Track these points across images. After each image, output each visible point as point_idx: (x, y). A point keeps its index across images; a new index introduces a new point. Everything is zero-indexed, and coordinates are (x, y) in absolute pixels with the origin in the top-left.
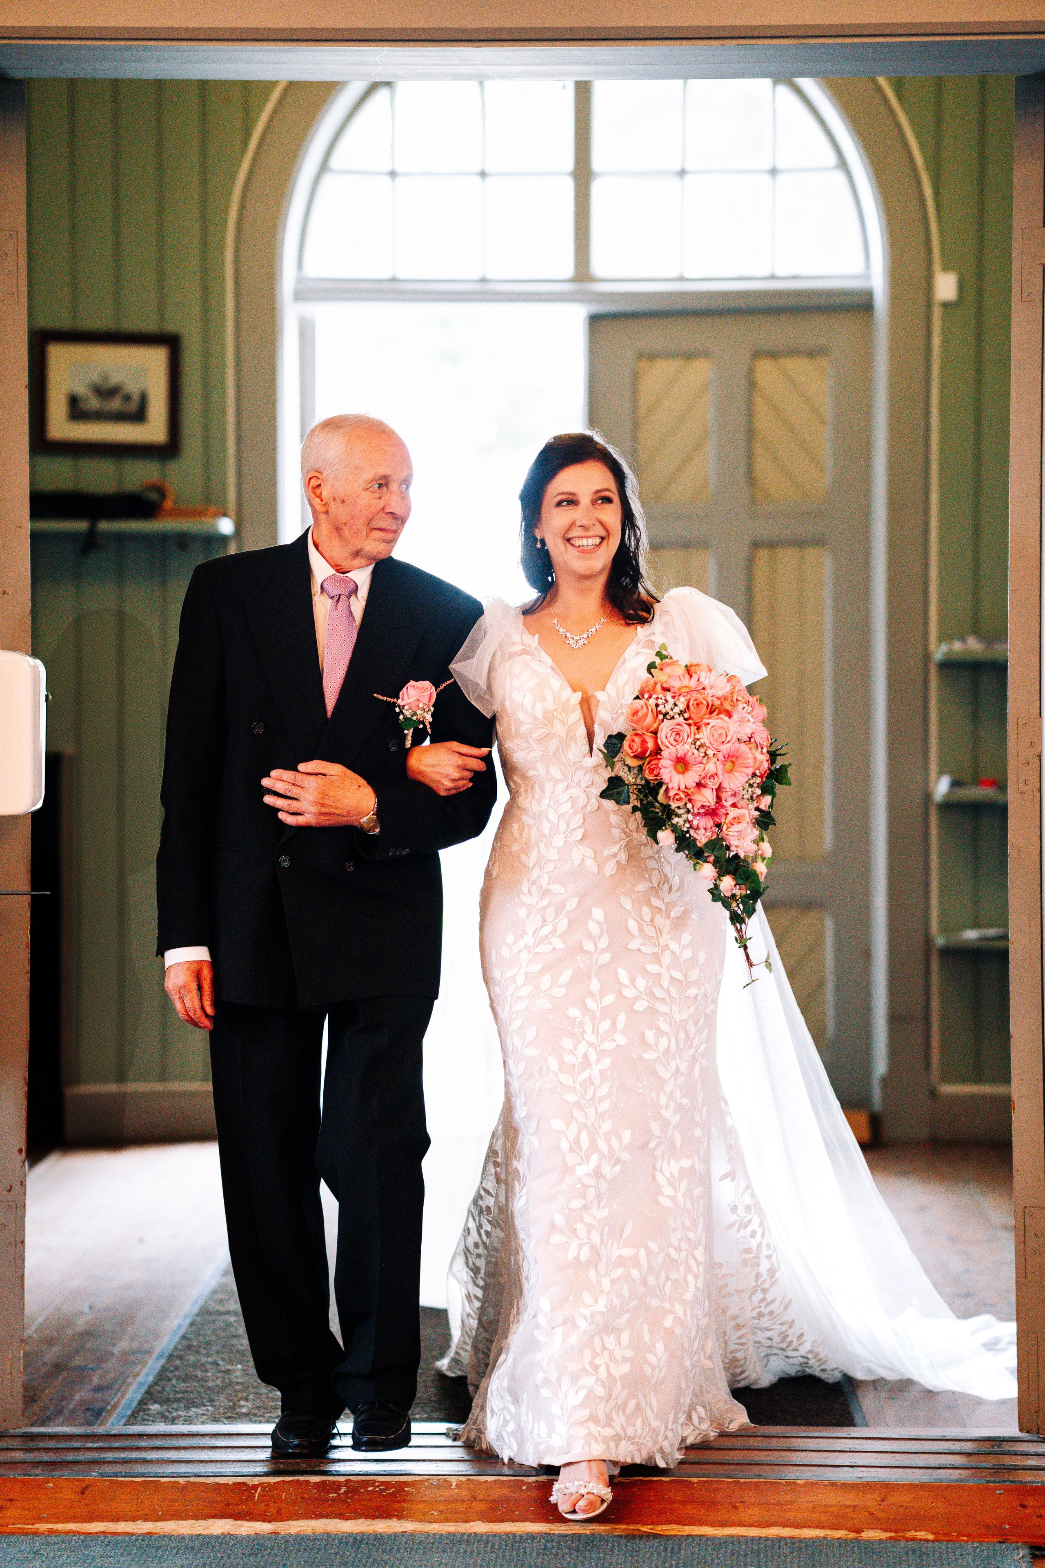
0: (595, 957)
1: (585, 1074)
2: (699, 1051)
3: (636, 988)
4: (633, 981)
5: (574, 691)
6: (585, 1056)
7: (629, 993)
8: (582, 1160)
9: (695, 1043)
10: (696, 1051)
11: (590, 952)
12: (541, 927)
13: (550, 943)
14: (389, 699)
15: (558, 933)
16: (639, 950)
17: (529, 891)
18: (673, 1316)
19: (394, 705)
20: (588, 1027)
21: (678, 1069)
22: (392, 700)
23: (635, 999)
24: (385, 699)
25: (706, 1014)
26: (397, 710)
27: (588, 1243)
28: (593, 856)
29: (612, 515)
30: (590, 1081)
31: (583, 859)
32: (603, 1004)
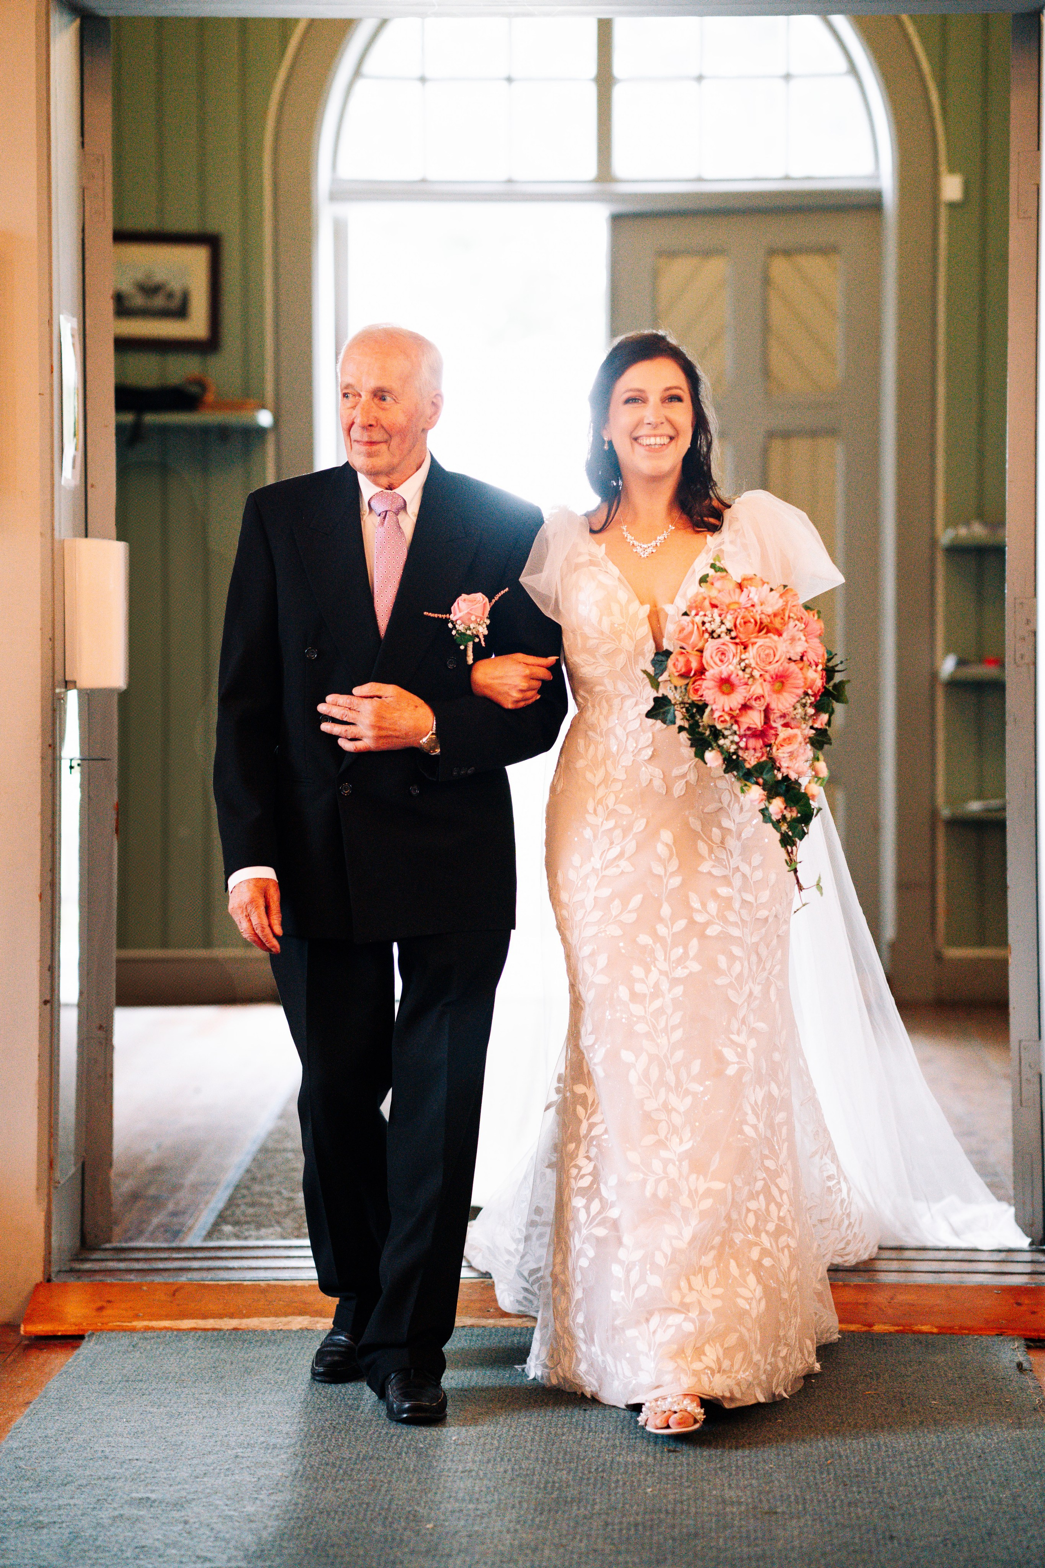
0: (665, 881)
1: (657, 1004)
2: (773, 973)
3: (708, 913)
4: (704, 905)
5: (642, 603)
6: (657, 985)
7: (700, 918)
8: (651, 1093)
9: (768, 966)
10: (770, 974)
11: (659, 876)
12: (609, 849)
13: (618, 866)
14: (440, 616)
15: (626, 856)
16: (710, 873)
17: (595, 810)
18: (759, 1248)
19: (447, 621)
20: (660, 954)
21: (751, 993)
22: (444, 616)
23: (708, 924)
24: (436, 615)
25: (778, 936)
26: (450, 625)
27: (663, 1178)
28: (662, 776)
29: (683, 415)
30: (661, 1011)
31: (651, 780)
32: (674, 931)
